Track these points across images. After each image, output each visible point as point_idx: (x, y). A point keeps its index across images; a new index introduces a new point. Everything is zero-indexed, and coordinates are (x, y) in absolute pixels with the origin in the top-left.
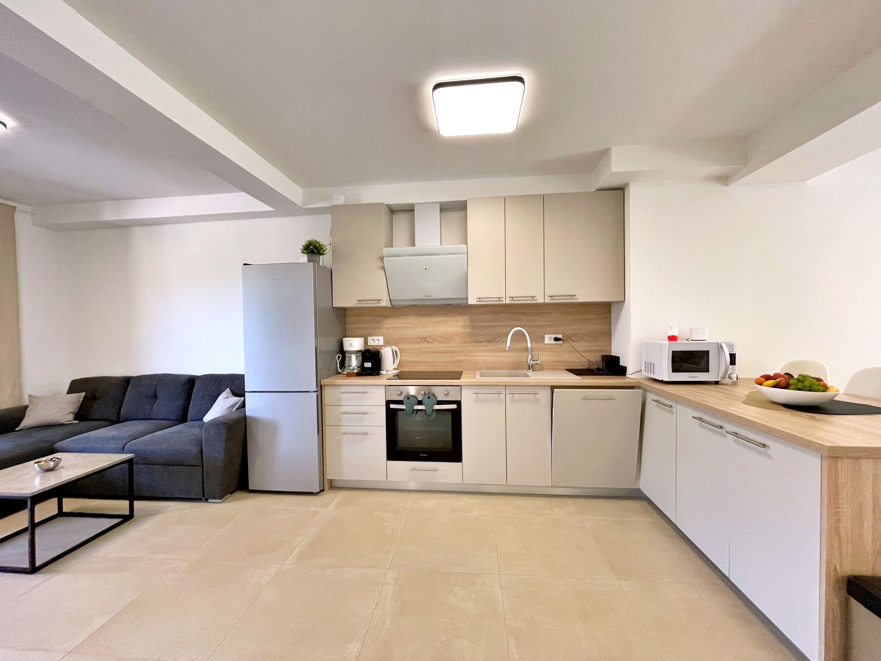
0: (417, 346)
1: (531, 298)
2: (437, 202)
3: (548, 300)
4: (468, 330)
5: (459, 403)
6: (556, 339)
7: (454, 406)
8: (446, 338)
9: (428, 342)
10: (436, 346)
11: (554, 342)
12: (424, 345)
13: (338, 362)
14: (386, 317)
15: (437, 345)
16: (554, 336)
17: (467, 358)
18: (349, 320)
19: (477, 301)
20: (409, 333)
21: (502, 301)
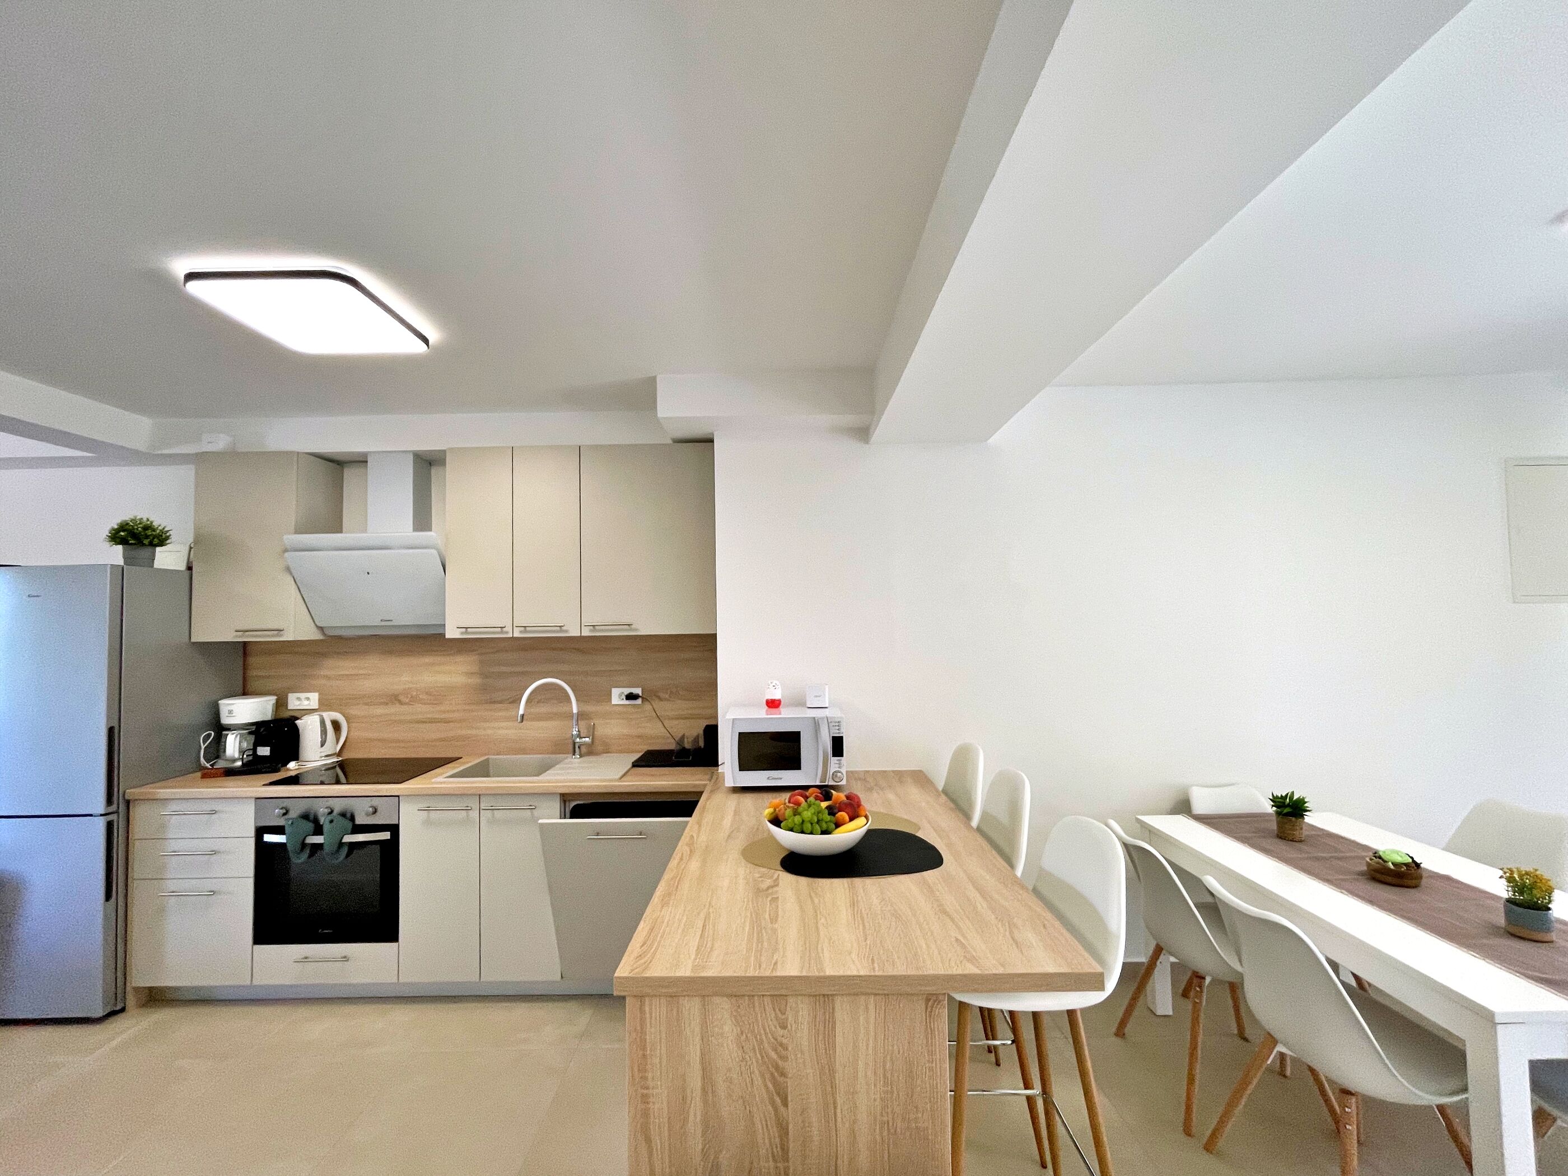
0: (379, 710)
1: (558, 628)
2: (410, 451)
3: (586, 633)
4: (476, 680)
5: (394, 829)
6: (630, 697)
7: (386, 836)
8: (436, 696)
9: (401, 703)
10: (420, 710)
11: (628, 702)
12: (394, 709)
13: (203, 747)
14: (324, 655)
15: (419, 708)
16: (627, 691)
17: (474, 732)
18: (252, 660)
19: (462, 633)
20: (369, 685)
21: (507, 633)
